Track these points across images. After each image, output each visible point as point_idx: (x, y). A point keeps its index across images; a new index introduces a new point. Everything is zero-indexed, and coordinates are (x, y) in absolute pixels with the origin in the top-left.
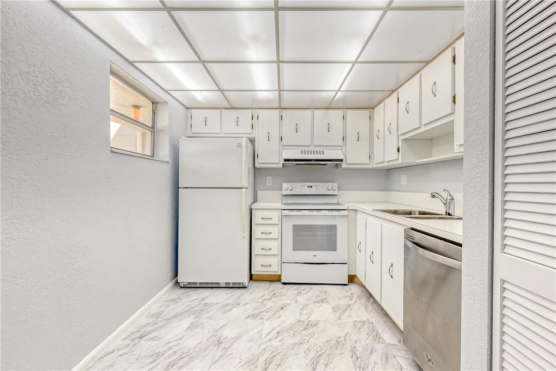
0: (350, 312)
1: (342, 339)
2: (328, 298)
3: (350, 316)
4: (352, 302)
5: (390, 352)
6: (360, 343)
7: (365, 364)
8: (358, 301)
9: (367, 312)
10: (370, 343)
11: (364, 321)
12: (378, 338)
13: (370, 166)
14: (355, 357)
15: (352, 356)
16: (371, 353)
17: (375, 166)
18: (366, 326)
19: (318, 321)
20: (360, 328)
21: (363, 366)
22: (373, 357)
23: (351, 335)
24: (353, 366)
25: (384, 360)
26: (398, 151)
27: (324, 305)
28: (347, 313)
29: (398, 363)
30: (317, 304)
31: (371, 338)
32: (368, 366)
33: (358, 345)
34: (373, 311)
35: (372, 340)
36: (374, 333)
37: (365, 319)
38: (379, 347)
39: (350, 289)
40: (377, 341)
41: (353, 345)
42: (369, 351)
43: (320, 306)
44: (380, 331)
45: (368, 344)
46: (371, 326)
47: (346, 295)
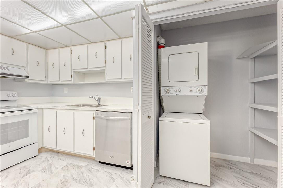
0: (55, 167)
1: (64, 180)
2: (31, 169)
3: (56, 168)
4: (50, 162)
5: (89, 168)
6: (74, 174)
7: (85, 179)
8: (53, 159)
9: (63, 161)
10: (78, 171)
11: (66, 165)
12: (79, 167)
13: (46, 82)
14: (78, 181)
15: (76, 182)
16: (83, 174)
17: (49, 82)
18: (69, 166)
19: (39, 183)
20: (68, 169)
21: (84, 181)
22: (85, 175)
23: (66, 175)
24: (80, 185)
25: (90, 172)
26: (71, 77)
27: (32, 174)
28: (53, 168)
29: (95, 169)
30: (26, 177)
31: (76, 169)
32: (86, 179)
33: (74, 176)
34: (66, 159)
35: (78, 169)
36: (76, 166)
37: (65, 164)
38: (83, 170)
39: (42, 157)
40: (80, 168)
41: (72, 178)
42: (81, 174)
43: (29, 177)
44: (77, 164)
45: (78, 172)
46: (72, 165)
47: (42, 160)
